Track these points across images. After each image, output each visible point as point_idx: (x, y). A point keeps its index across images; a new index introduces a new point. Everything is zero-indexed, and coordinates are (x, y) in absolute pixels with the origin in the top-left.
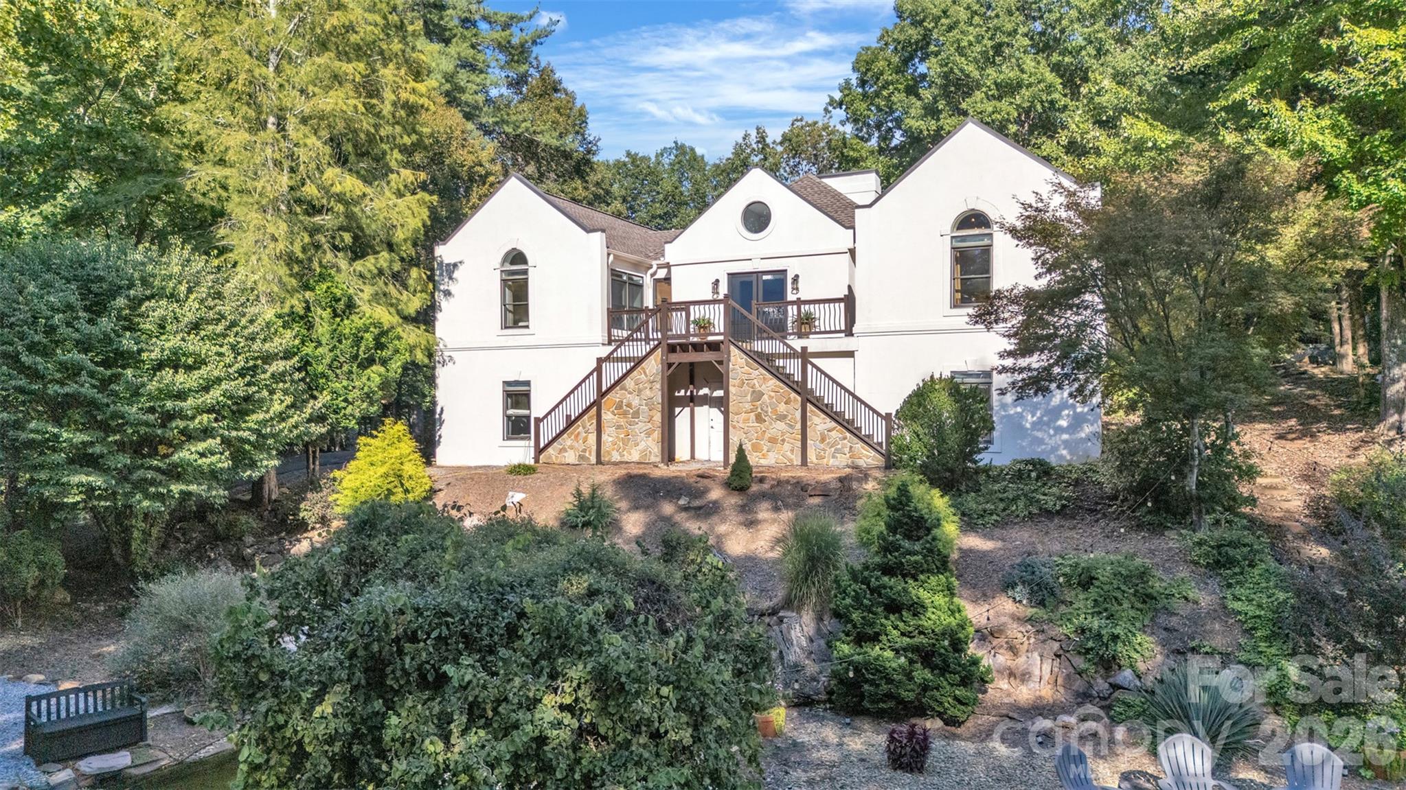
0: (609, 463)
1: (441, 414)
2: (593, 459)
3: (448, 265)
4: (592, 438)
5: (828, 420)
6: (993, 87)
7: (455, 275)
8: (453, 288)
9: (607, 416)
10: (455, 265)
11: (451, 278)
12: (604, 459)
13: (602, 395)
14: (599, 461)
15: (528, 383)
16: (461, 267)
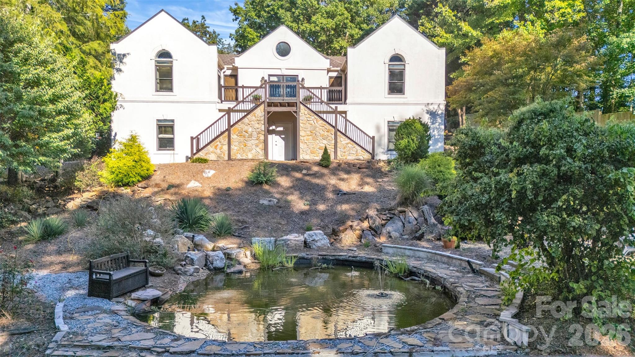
0: (235, 160)
1: (115, 137)
2: (226, 158)
3: (118, 55)
4: (226, 148)
5: (347, 139)
6: (325, 13)
7: (124, 60)
8: (122, 67)
9: (234, 136)
10: (124, 55)
11: (121, 62)
12: (233, 157)
13: (230, 126)
14: (229, 158)
15: (173, 121)
16: (128, 56)
